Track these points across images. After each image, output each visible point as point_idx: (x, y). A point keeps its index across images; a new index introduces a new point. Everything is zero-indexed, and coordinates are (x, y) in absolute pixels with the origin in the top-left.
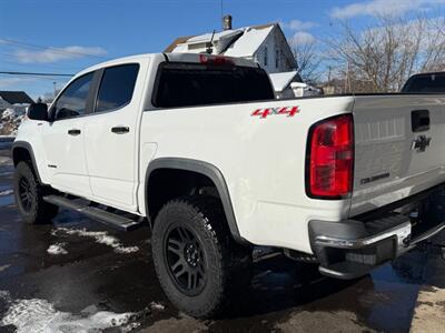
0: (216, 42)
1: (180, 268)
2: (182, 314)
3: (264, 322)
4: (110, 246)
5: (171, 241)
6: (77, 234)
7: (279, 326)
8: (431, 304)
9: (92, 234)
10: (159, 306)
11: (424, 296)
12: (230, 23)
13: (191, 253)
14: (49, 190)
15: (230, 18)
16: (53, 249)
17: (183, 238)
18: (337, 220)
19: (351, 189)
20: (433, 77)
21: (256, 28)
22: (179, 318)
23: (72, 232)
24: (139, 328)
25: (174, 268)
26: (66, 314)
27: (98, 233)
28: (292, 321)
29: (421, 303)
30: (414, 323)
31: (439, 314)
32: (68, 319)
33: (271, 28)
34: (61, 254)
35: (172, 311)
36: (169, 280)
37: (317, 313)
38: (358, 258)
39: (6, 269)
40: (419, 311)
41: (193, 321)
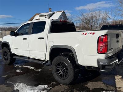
0: (47, 15)
1: (60, 73)
2: (61, 84)
3: (82, 85)
4: (33, 69)
5: (57, 66)
6: (22, 67)
7: (86, 86)
8: (118, 79)
9: (27, 66)
10: (54, 83)
11: (116, 77)
12: (51, 10)
13: (63, 69)
14: (14, 55)
15: (51, 9)
16: (18, 71)
17: (61, 65)
18: (104, 58)
19: (107, 52)
20: (108, 26)
21: (58, 12)
22: (61, 85)
23: (21, 66)
24: (52, 88)
25: (58, 73)
26: (31, 86)
27: (28, 66)
28: (89, 84)
29: (116, 79)
30: (116, 83)
31: (121, 81)
32: (32, 87)
33: (62, 12)
34: (20, 72)
35: (58, 84)
36: (57, 76)
37: (94, 82)
38: (108, 67)
39: (7, 76)
40: (116, 81)
41: (65, 86)
